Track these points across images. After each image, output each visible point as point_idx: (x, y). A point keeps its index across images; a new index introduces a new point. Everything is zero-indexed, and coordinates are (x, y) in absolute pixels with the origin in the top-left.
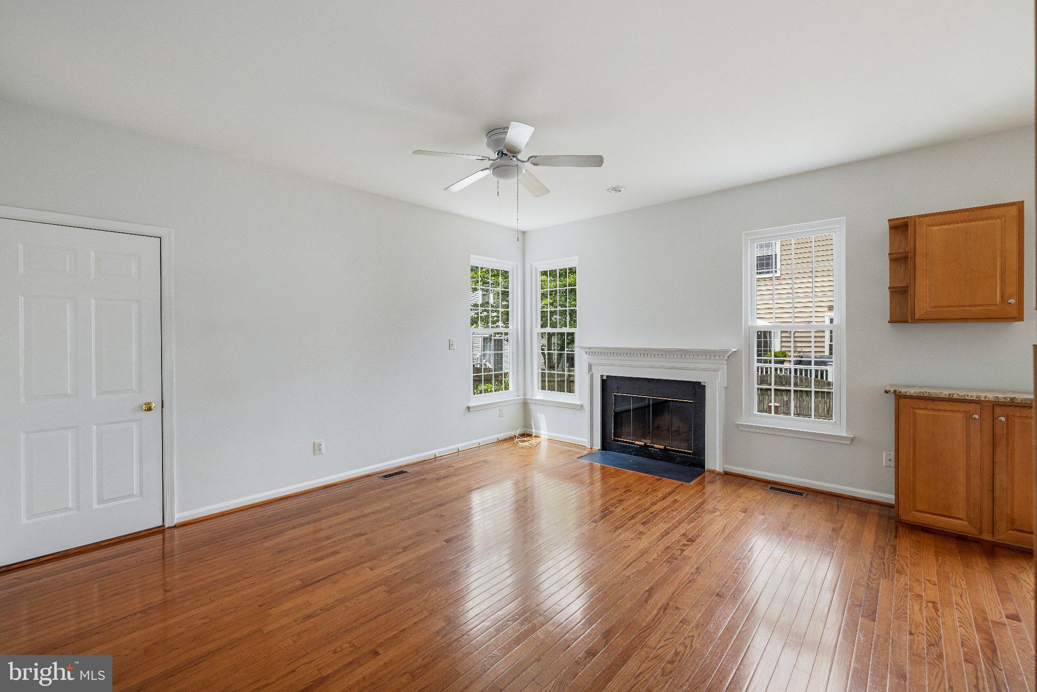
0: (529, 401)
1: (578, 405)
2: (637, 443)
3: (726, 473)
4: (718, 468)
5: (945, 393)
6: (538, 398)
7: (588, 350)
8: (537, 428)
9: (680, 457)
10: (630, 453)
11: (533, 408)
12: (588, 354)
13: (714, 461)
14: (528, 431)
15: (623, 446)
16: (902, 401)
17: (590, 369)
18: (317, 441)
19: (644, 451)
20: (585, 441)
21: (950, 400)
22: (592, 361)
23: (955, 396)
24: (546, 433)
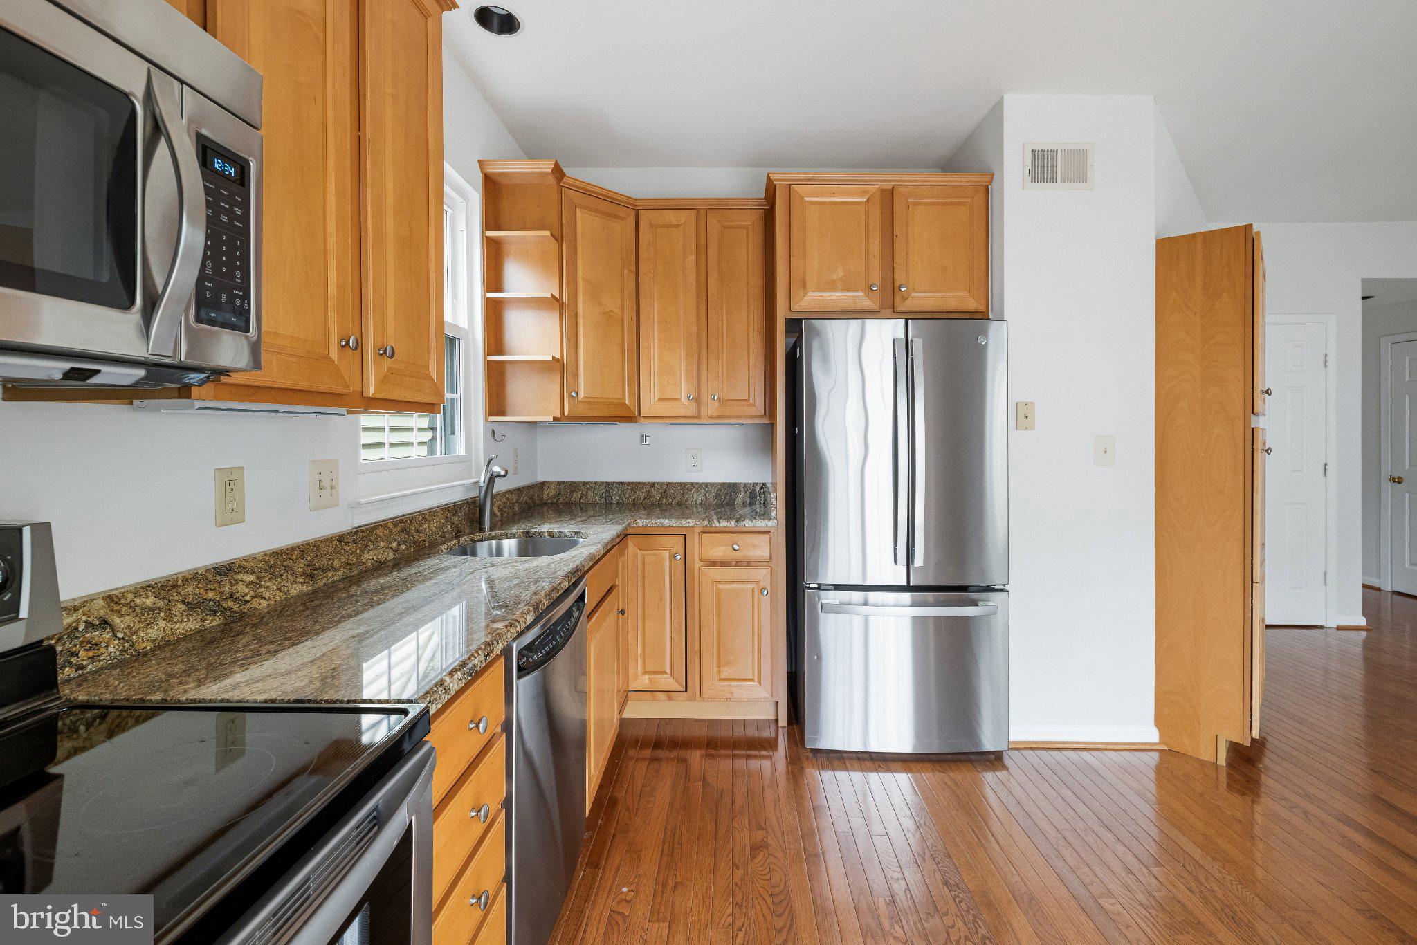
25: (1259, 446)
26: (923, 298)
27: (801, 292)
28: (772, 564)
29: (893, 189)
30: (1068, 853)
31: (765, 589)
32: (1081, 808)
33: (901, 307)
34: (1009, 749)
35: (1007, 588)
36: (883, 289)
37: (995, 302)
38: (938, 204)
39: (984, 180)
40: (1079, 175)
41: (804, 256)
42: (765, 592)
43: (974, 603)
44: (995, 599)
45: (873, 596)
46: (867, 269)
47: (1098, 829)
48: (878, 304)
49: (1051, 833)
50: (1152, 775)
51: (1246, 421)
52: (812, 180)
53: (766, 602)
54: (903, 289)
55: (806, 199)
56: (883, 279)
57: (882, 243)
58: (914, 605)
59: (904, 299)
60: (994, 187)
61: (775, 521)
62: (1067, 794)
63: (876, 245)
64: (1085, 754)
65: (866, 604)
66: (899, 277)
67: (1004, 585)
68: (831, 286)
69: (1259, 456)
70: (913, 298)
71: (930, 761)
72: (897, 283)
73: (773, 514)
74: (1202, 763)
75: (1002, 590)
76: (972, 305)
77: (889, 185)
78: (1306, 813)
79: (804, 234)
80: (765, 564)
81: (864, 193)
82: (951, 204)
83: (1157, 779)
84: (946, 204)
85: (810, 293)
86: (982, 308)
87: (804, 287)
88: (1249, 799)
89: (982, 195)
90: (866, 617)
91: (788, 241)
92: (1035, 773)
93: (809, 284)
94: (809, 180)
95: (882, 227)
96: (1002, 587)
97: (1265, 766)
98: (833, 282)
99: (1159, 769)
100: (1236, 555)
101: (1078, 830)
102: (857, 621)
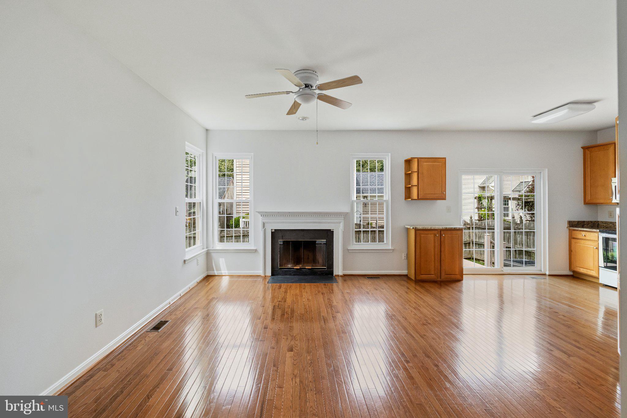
0: (211, 251)
1: (254, 250)
2: (295, 267)
3: (345, 275)
4: (341, 273)
5: (429, 227)
6: (218, 248)
7: (263, 214)
8: (219, 269)
9: (320, 271)
10: (290, 275)
11: (214, 255)
12: (262, 216)
13: (338, 270)
14: (211, 273)
15: (286, 271)
16: (418, 232)
17: (264, 226)
18: (98, 312)
19: (299, 273)
20: (261, 272)
21: (431, 230)
22: (264, 221)
23: (432, 228)
24: (227, 272)
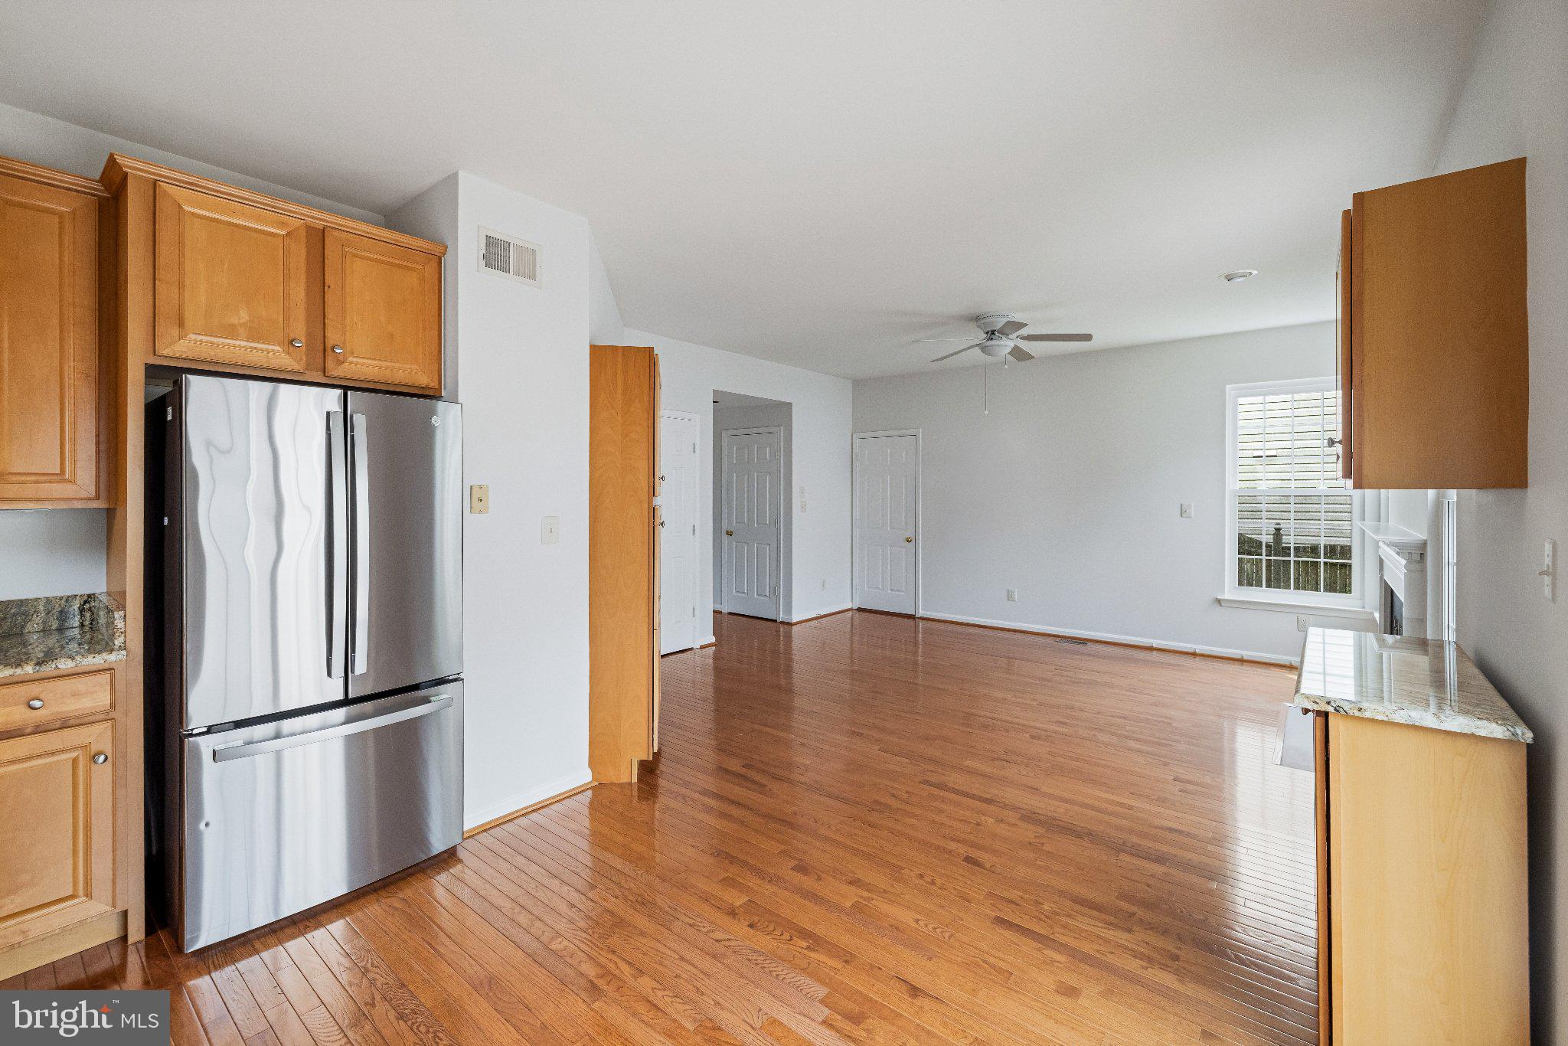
18: (1011, 589)
25: (657, 521)
26: (362, 366)
27: (175, 332)
28: (117, 714)
29: (324, 231)
30: (523, 919)
31: (99, 754)
32: (533, 869)
33: (337, 371)
34: (464, 839)
35: (462, 676)
36: (310, 346)
37: (447, 380)
38: (382, 262)
39: (437, 250)
40: (530, 273)
41: (181, 286)
42: (102, 758)
43: (426, 700)
44: (446, 692)
45: (287, 725)
46: (287, 318)
47: (547, 881)
48: (303, 363)
49: (507, 904)
50: (586, 811)
51: (650, 502)
52: (196, 185)
53: (103, 774)
54: (338, 351)
55: (186, 208)
56: (310, 336)
57: (308, 292)
58: (349, 720)
59: (340, 363)
60: (447, 260)
61: (124, 652)
62: (520, 861)
63: (299, 292)
64: (534, 816)
65: (278, 736)
66: (332, 337)
67: (458, 674)
68: (231, 332)
69: (658, 528)
70: (351, 363)
71: (375, 891)
72: (330, 343)
73: (116, 642)
74: (621, 785)
75: (455, 680)
76: (424, 380)
77: (320, 224)
78: (684, 797)
79: (181, 254)
80: (102, 717)
81: (283, 224)
82: (399, 266)
83: (590, 814)
84: (392, 264)
85: (193, 336)
86: (433, 384)
87: (181, 323)
88: (651, 803)
89: (435, 265)
90: (278, 754)
91: (151, 255)
92: (489, 853)
93: (188, 323)
94: (191, 184)
95: (309, 271)
96: (456, 676)
97: (662, 772)
98: (233, 327)
99: (593, 806)
100: (644, 611)
101: (531, 891)
102: (262, 762)
